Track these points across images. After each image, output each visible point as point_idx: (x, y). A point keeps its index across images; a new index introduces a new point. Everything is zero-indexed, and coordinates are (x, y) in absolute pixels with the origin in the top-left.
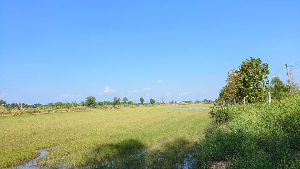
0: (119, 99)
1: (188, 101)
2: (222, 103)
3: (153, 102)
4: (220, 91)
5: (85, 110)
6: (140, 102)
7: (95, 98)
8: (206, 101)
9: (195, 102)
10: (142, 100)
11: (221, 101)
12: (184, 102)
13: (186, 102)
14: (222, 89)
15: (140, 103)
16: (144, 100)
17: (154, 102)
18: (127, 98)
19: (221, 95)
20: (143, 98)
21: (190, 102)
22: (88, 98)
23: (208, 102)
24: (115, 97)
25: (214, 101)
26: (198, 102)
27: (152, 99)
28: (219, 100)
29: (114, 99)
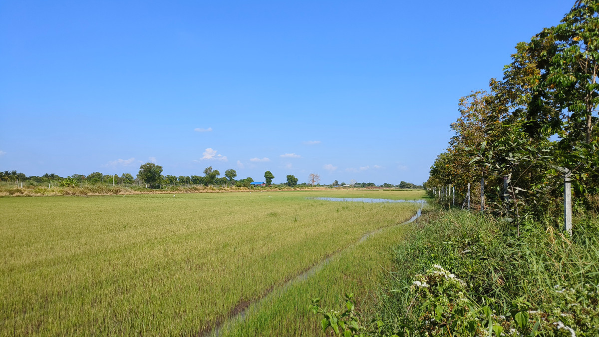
0: (217, 173)
1: (367, 183)
2: (437, 190)
3: (292, 182)
4: (433, 164)
5: (117, 191)
6: (264, 180)
7: (160, 168)
8: (403, 185)
9: (382, 186)
10: (269, 177)
11: (434, 186)
12: (359, 184)
13: (364, 185)
14: (437, 158)
15: (265, 182)
16: (273, 177)
17: (295, 182)
18: (235, 172)
19: (435, 172)
20: (270, 173)
21: (372, 186)
22: (144, 166)
23: (409, 188)
24: (207, 167)
25: (420, 187)
26: (387, 186)
27: (290, 176)
28: (430, 184)
29: (206, 172)
